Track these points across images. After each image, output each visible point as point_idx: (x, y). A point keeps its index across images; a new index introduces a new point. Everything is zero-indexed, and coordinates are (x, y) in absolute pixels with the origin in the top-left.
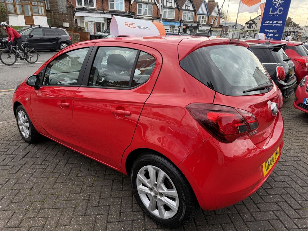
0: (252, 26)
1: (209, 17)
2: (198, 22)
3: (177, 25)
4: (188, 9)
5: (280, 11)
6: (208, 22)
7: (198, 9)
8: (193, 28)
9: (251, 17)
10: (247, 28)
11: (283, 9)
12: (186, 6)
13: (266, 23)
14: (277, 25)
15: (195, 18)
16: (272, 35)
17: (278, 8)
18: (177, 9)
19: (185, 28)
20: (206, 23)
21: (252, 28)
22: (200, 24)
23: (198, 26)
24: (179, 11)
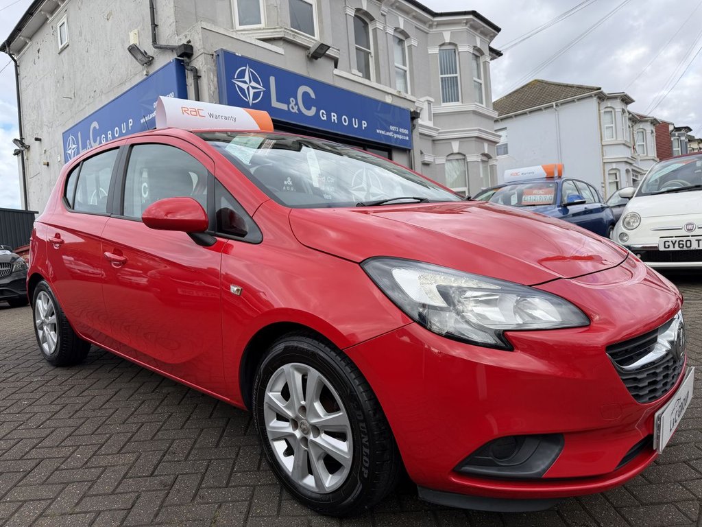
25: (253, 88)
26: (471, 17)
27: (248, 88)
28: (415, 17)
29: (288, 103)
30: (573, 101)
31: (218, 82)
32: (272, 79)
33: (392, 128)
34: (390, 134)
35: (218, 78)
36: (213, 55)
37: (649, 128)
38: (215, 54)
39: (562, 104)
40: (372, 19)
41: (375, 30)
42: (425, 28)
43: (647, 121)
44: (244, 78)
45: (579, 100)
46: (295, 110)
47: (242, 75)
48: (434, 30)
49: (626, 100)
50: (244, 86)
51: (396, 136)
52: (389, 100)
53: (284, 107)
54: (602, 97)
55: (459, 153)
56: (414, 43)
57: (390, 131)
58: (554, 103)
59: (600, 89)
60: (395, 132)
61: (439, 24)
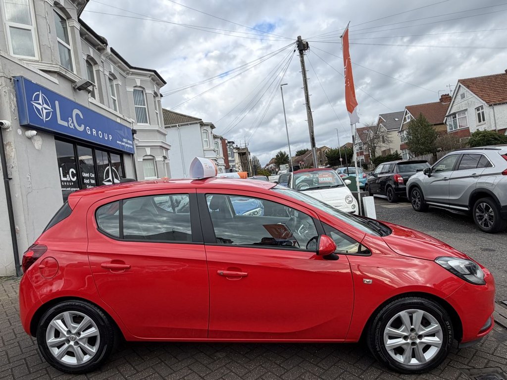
25: (46, 109)
26: (153, 73)
27: (42, 109)
28: (119, 67)
29: (68, 122)
30: (188, 125)
31: (17, 101)
32: (57, 103)
33: (124, 140)
34: (123, 144)
35: (16, 98)
36: (11, 79)
37: (220, 142)
38: (13, 78)
39: (181, 125)
40: (96, 63)
41: (98, 71)
42: (124, 74)
43: (218, 138)
44: (39, 101)
45: (190, 124)
46: (72, 127)
47: (37, 98)
48: (130, 76)
49: (212, 127)
50: (40, 107)
51: (126, 145)
52: (119, 120)
53: (65, 124)
54: (202, 124)
55: (150, 155)
56: (120, 83)
57: (123, 142)
58: (177, 124)
59: (201, 120)
60: (127, 143)
61: (133, 74)
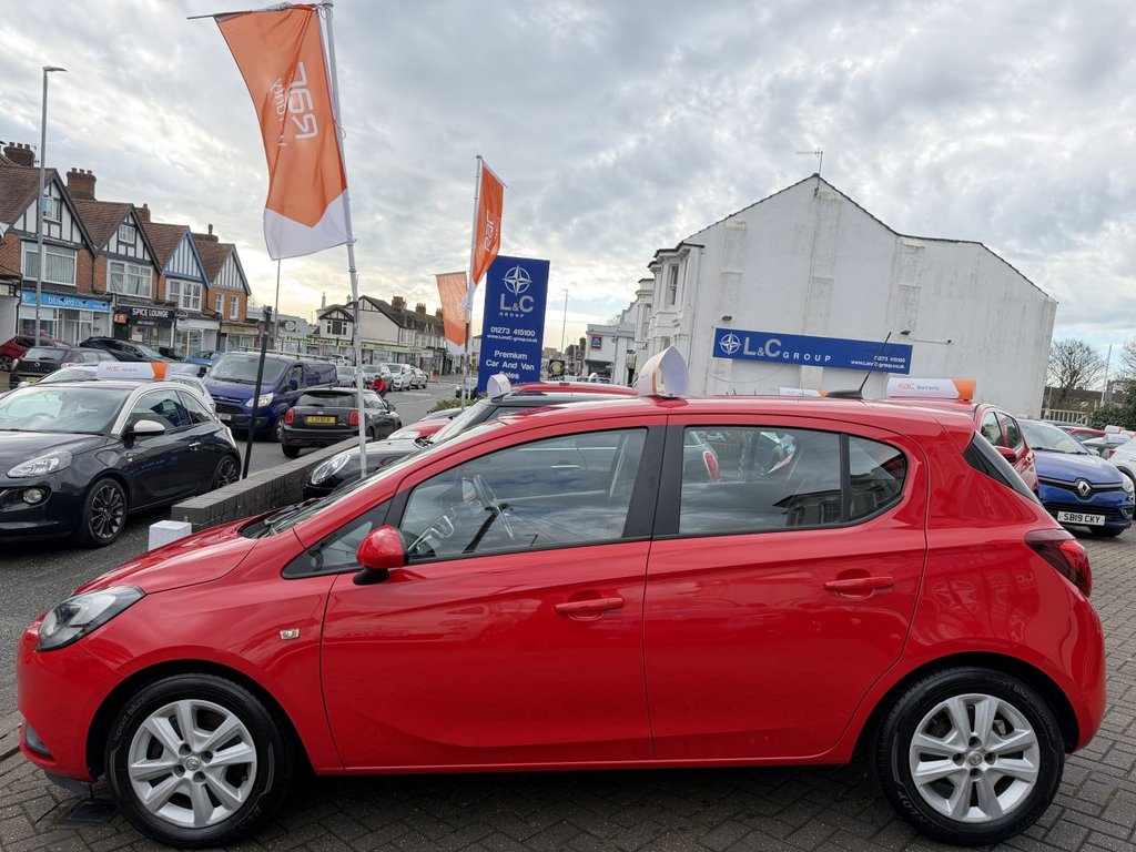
0: (343, 326)
1: (207, 288)
2: (173, 304)
3: (87, 311)
4: (129, 254)
5: (527, 303)
6: (206, 307)
7: (166, 260)
8: (152, 323)
9: (324, 298)
10: (329, 332)
11: (532, 300)
12: (119, 242)
13: (495, 334)
14: (523, 340)
15: (158, 289)
16: (514, 366)
17: (520, 295)
18: (84, 252)
19: (124, 322)
20: (199, 310)
21: (345, 334)
22: (183, 312)
23: (172, 316)
24: (93, 257)
